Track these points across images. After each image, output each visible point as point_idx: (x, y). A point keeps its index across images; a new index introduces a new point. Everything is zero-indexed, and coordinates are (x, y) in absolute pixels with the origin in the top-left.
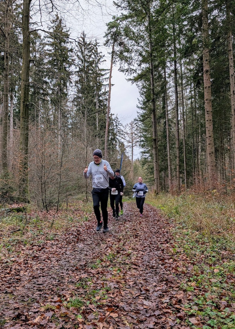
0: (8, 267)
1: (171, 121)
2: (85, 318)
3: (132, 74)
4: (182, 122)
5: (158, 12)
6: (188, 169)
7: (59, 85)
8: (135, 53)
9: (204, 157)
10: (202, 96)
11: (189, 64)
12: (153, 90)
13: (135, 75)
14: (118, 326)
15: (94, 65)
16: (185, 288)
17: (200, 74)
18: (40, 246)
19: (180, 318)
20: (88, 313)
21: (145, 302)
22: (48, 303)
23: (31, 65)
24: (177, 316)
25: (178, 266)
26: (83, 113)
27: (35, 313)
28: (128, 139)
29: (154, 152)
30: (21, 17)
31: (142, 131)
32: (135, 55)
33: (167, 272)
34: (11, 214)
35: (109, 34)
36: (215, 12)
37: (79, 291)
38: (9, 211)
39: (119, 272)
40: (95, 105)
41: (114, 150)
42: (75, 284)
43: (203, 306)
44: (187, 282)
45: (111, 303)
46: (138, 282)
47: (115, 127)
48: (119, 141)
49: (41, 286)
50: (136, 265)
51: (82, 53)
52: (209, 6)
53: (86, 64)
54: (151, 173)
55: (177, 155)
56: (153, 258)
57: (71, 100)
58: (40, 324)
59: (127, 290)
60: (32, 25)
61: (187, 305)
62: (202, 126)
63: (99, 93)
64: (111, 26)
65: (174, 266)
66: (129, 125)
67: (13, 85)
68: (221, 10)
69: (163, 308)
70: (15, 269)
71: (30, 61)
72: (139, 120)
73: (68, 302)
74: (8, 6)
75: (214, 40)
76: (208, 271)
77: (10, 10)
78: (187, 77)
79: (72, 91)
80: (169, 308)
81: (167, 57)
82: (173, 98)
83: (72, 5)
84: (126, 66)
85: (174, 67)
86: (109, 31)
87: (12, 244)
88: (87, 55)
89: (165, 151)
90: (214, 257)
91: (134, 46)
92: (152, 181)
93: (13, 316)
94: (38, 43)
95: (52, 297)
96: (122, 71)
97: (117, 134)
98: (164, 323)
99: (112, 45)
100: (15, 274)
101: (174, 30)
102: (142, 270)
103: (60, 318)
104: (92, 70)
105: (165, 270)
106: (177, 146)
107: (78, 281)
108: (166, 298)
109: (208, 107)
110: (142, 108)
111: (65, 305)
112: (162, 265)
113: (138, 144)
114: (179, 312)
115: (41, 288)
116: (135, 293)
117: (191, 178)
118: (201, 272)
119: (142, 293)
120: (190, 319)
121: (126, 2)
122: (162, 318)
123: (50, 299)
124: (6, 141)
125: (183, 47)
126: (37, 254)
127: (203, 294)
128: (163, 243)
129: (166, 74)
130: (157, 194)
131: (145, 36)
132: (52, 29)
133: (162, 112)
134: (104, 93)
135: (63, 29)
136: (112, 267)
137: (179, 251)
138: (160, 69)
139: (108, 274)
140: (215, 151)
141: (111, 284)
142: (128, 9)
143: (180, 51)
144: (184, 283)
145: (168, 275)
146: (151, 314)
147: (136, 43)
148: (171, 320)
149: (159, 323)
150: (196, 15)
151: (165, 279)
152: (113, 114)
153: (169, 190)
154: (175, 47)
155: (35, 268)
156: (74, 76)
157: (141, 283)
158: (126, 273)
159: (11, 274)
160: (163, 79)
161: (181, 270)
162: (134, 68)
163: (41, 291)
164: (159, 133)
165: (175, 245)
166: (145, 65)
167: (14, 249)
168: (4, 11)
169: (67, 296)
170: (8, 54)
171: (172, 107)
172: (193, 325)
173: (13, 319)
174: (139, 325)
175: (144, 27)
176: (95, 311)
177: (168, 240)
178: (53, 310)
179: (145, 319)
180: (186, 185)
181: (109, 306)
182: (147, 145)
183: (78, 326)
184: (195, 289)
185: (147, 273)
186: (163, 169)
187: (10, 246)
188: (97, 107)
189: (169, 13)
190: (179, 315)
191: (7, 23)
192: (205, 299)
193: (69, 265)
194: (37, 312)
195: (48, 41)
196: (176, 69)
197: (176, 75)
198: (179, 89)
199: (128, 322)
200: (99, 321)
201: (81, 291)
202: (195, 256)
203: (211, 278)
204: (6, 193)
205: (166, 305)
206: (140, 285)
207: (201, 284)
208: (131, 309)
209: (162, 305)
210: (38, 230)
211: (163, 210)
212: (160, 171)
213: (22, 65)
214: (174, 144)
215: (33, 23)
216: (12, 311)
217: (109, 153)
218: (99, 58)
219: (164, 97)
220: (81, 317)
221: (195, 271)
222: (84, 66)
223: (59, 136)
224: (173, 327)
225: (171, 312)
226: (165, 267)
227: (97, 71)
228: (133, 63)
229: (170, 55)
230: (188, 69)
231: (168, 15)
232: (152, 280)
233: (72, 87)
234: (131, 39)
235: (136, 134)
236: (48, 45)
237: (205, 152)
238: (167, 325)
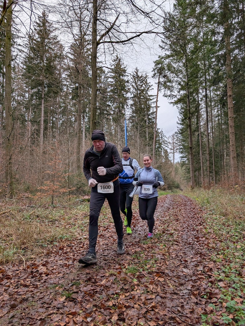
0: (82, 243)
1: (203, 133)
2: (139, 281)
3: (173, 98)
4: (211, 134)
5: (193, 52)
6: (216, 169)
7: (119, 107)
8: (175, 83)
9: (228, 161)
10: (226, 114)
11: (216, 90)
12: (189, 110)
13: (176, 99)
14: (164, 287)
15: (144, 92)
16: (214, 259)
17: (225, 98)
18: (105, 227)
19: (211, 282)
20: (141, 278)
21: (185, 270)
22: (111, 270)
23: (98, 93)
24: (209, 281)
25: (209, 243)
26: (137, 128)
27: (102, 277)
28: (170, 147)
29: (190, 157)
30: (91, 58)
31: (181, 141)
32: (176, 85)
33: (201, 248)
34: (83, 203)
35: (156, 69)
36: (236, 51)
37: (134, 261)
38: (82, 201)
39: (164, 247)
40: (146, 122)
41: (160, 156)
42: (132, 256)
43: (229, 273)
44: (216, 255)
45: (159, 270)
46: (179, 254)
47: (160, 139)
48: (163, 149)
49: (106, 257)
50: (177, 242)
51: (136, 83)
52: (231, 47)
53: (139, 92)
54: (188, 172)
55: (208, 159)
56: (190, 237)
57: (127, 118)
58: (106, 286)
59: (171, 260)
60: (99, 63)
61: (216, 272)
62: (226, 138)
63: (149, 113)
64: (157, 63)
65: (206, 243)
66: (171, 137)
67: (84, 107)
68: (240, 50)
69: (198, 275)
70: (86, 244)
71: (97, 90)
72: (179, 133)
73: (126, 269)
74: (81, 50)
75: (235, 72)
76: (232, 247)
77: (82, 53)
78: (215, 101)
79: (128, 112)
80: (203, 275)
81: (200, 86)
82: (204, 116)
83: (128, 48)
84: (168, 93)
85: (205, 93)
86: (156, 67)
87: (84, 225)
88: (140, 85)
89: (199, 156)
90: (237, 236)
91: (175, 78)
92: (188, 179)
93: (85, 279)
94: (103, 77)
95: (114, 265)
96: (166, 96)
97: (162, 143)
98: (199, 286)
99: (158, 77)
100: (87, 248)
101: (205, 65)
102: (182, 246)
103: (120, 281)
104: (143, 96)
105: (200, 245)
106: (207, 152)
107: (134, 253)
108: (200, 267)
109: (231, 123)
110: (181, 124)
111: (124, 271)
112: (197, 242)
113: (178, 151)
114: (210, 277)
115: (106, 259)
116: (177, 263)
117: (218, 177)
118: (227, 247)
119: (182, 263)
120: (219, 283)
121: (168, 45)
122: (197, 282)
123: (113, 267)
124: (80, 149)
125: (211, 78)
126: (103, 233)
127: (228, 264)
128: (198, 226)
129: (199, 98)
130: (193, 188)
131: (183, 70)
132: (113, 66)
133: (196, 127)
134: (153, 113)
135: (121, 66)
136: (159, 244)
137: (210, 231)
138: (194, 94)
139: (156, 248)
140: (237, 156)
141: (159, 256)
142: (170, 50)
143: (209, 81)
144: (214, 256)
145: (201, 250)
146: (189, 279)
147: (176, 75)
148: (204, 283)
149: (195, 286)
150: (222, 54)
151: (199, 253)
152: (159, 129)
153: (202, 185)
154: (206, 78)
155: (102, 243)
156: (129, 101)
157: (181, 256)
158: (170, 247)
159: (83, 248)
160: (196, 102)
161: (211, 246)
162: (175, 94)
163: (106, 261)
164: (194, 143)
165: (207, 227)
166: (183, 91)
167: (85, 229)
168: (78, 54)
169: (126, 265)
170: (81, 85)
171: (204, 123)
172: (221, 287)
173: (86, 281)
174: (180, 287)
175: (182, 63)
176: (146, 276)
177: (202, 223)
178: (115, 275)
179: (184, 283)
180: (214, 181)
181: (157, 273)
182: (185, 151)
183: (133, 287)
184: (222, 261)
185: (186, 248)
186: (197, 169)
187: (83, 227)
188: (147, 124)
189: (201, 53)
190: (210, 280)
191: (80, 62)
192: (230, 268)
193: (127, 241)
194: (103, 276)
195: (111, 75)
196: (206, 95)
197: (206, 99)
198: (209, 109)
199: (171, 285)
200: (150, 284)
201: (136, 261)
202: (222, 236)
203: (235, 252)
204: (80, 187)
205: (200, 272)
206: (181, 257)
207: (227, 256)
208: (174, 275)
209: (197, 272)
210: (103, 215)
211: (197, 200)
212: (195, 171)
213: (91, 93)
214: (206, 151)
215: (99, 62)
216: (85, 276)
217: (156, 157)
218: (149, 87)
219: (197, 115)
220: (136, 281)
221: (222, 246)
222: (137, 93)
223: (119, 145)
224: (206, 289)
225: (205, 277)
226: (199, 243)
227: (147, 97)
228: (174, 90)
229: (202, 84)
230: (215, 94)
231: (200, 54)
232: (190, 253)
233: (128, 108)
234: (172, 72)
235: (176, 144)
236: (111, 78)
237: (229, 157)
238: (202, 288)
